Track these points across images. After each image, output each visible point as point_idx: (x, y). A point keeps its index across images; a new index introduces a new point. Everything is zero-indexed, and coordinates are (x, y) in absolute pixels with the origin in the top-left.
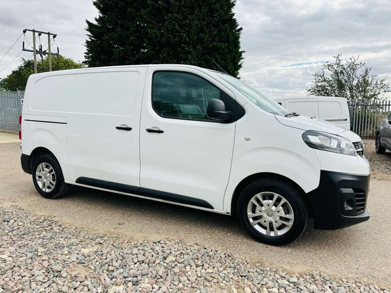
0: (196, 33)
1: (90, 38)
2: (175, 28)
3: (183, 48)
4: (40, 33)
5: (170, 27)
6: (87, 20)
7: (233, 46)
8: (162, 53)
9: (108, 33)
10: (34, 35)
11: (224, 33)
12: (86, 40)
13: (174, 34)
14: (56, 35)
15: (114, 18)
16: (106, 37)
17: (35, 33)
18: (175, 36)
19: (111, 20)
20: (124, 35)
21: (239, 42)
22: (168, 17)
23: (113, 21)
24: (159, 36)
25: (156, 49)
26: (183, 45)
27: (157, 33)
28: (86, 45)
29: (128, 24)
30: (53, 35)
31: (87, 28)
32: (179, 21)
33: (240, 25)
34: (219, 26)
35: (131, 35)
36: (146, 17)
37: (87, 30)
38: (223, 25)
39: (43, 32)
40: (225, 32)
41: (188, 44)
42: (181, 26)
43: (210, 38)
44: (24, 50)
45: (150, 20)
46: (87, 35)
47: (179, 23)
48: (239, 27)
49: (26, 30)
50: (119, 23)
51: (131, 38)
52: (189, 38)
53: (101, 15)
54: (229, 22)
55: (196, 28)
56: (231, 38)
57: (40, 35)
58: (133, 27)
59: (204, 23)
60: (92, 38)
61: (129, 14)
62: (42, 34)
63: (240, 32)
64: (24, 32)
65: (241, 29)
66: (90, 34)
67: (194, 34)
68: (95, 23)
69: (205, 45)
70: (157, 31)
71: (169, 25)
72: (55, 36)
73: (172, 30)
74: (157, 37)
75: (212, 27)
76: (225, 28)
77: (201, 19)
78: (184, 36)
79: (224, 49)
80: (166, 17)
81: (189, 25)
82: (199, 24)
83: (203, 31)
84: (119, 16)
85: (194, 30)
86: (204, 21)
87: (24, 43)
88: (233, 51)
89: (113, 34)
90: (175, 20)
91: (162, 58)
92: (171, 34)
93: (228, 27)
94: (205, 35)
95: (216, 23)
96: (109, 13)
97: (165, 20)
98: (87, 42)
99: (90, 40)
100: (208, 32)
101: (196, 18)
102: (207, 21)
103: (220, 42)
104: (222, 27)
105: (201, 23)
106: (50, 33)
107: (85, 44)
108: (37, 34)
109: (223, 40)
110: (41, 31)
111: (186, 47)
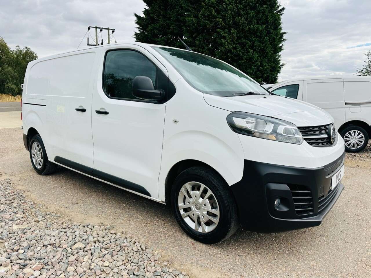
0: (232, 17)
1: (139, 30)
2: (211, 13)
3: (218, 33)
4: (101, 29)
5: (206, 13)
6: (135, 13)
7: (273, 28)
8: (197, 39)
9: (152, 24)
10: (96, 31)
11: (261, 14)
12: (135, 32)
13: (211, 19)
14: (114, 30)
15: (157, 9)
16: (150, 28)
17: (98, 29)
18: (211, 21)
19: (155, 12)
20: (165, 24)
21: (280, 24)
22: (205, 3)
23: (157, 13)
24: (196, 23)
25: (194, 36)
26: (218, 30)
27: (194, 20)
28: (135, 36)
29: (170, 14)
30: (112, 30)
31: (135, 21)
32: (216, 6)
33: (282, 5)
34: (258, 7)
35: (172, 24)
36: (184, 5)
37: (136, 23)
38: (262, 6)
39: (103, 28)
40: (264, 13)
41: (223, 29)
42: (218, 11)
43: (246, 21)
44: (88, 45)
45: (188, 8)
46: (136, 27)
47: (216, 8)
48: (280, 8)
49: (90, 27)
50: (162, 14)
51: (171, 27)
52: (224, 23)
53: (147, 8)
54: (268, 3)
55: (232, 12)
56: (270, 19)
57: (101, 30)
58: (173, 17)
59: (240, 6)
60: (141, 30)
61: (170, 4)
62: (103, 30)
63: (282, 13)
64: (89, 29)
65: (283, 9)
66: (138, 26)
67: (230, 18)
68: (143, 15)
69: (241, 28)
70: (193, 18)
71: (205, 11)
72: (113, 32)
73: (208, 16)
74: (194, 25)
75: (248, 9)
76: (263, 10)
77: (237, 2)
78: (219, 21)
79: (262, 31)
80: (203, 3)
81: (226, 10)
82: (235, 7)
83: (239, 15)
84: (162, 7)
85: (229, 15)
86: (241, 4)
87: (88, 38)
88: (272, 33)
89: (156, 25)
90: (211, 6)
91: (198, 44)
92: (208, 20)
93: (266, 8)
94: (241, 18)
95: (253, 5)
96: (153, 5)
97: (202, 7)
98: (136, 34)
99: (139, 32)
100: (245, 14)
101: (233, 2)
102: (243, 4)
103: (258, 24)
104: (260, 9)
105: (237, 7)
106: (110, 28)
107: (133, 36)
108: (99, 30)
109: (261, 22)
110: (102, 27)
111: (221, 32)
